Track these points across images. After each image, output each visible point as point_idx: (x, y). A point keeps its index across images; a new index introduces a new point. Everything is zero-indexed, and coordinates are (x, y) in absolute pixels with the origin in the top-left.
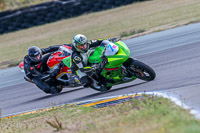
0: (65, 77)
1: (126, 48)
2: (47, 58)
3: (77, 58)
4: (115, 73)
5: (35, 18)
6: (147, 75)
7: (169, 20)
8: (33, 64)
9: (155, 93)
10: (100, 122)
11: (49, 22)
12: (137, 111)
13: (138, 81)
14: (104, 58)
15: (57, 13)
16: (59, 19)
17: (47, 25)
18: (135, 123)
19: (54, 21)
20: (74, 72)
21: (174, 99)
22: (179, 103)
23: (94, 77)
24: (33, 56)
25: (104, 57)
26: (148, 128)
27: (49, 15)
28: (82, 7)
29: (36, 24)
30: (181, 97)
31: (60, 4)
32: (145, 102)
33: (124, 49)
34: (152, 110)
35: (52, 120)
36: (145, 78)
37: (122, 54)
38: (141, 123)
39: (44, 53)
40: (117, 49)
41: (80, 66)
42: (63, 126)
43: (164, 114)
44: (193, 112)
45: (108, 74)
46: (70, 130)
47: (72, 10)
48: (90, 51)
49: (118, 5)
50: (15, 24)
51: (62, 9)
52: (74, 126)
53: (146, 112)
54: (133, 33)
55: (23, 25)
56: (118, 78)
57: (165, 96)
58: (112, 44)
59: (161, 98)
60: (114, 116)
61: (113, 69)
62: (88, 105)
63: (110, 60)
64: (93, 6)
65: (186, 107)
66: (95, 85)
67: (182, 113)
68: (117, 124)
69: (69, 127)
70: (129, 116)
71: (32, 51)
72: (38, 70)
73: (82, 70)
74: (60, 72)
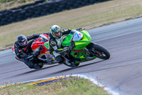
0: (44, 57)
1: (88, 35)
2: (31, 43)
4: (81, 53)
6: (104, 55)
7: (89, 23)
8: (21, 48)
9: (79, 75)
15: (9, 18)
16: (10, 22)
20: (51, 53)
21: (92, 80)
22: (96, 82)
24: (20, 42)
25: (72, 41)
27: (3, 20)
28: (27, 14)
30: (97, 78)
31: (11, 12)
32: (71, 82)
34: (77, 88)
40: (82, 36)
43: (85, 91)
44: (106, 89)
45: (76, 54)
47: (19, 16)
48: (63, 37)
49: (52, 13)
51: (12, 16)
53: (73, 89)
56: (82, 57)
57: (86, 77)
58: (78, 32)
59: (83, 79)
60: (50, 92)
61: (79, 51)
63: (76, 44)
64: (34, 13)
65: (101, 85)
66: (67, 62)
67: (98, 90)
71: (20, 39)
73: (57, 51)
74: (39, 54)
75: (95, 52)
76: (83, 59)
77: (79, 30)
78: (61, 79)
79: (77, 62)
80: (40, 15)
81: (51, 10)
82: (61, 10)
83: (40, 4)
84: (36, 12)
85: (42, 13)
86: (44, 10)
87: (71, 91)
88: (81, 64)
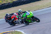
1: (32, 13)
6: (38, 21)
8: (7, 18)
13: (35, 22)
14: (26, 16)
24: (7, 16)
32: (15, 33)
33: (31, 14)
36: (37, 21)
37: (31, 15)
40: (30, 13)
41: (20, 18)
45: (27, 20)
58: (28, 12)
61: (28, 19)
63: (28, 16)
73: (20, 19)
74: (14, 20)
75: (35, 19)
76: (30, 22)
77: (29, 11)
79: (28, 23)
80: (3, 9)
81: (7, 7)
82: (11, 7)
83: (4, 5)
84: (2, 8)
85: (4, 8)
86: (5, 7)
88: (30, 24)
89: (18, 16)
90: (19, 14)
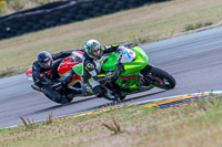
0: (78, 85)
2: (58, 64)
3: (90, 65)
4: (132, 81)
5: (91, 9)
6: (167, 83)
8: (43, 70)
10: (162, 125)
11: (107, 13)
12: (204, 113)
15: (116, 4)
17: (105, 17)
18: (201, 126)
19: (112, 13)
20: (86, 81)
23: (108, 85)
24: (42, 62)
25: (120, 64)
26: (215, 130)
27: (107, 5)
29: (92, 16)
32: (212, 103)
34: (220, 111)
35: (109, 122)
38: (208, 126)
39: (54, 59)
40: (134, 56)
42: (122, 129)
46: (129, 133)
48: (103, 58)
50: (68, 15)
52: (134, 129)
54: (200, 26)
55: (78, 16)
56: (134, 86)
60: (179, 118)
61: (129, 77)
62: (150, 106)
63: (126, 67)
66: (109, 95)
68: (182, 126)
69: (129, 130)
70: (195, 117)
71: (42, 57)
72: (48, 77)
75: (153, 78)
76: (134, 89)
78: (196, 98)
87: (211, 117)
89: (85, 65)
90: (90, 56)
